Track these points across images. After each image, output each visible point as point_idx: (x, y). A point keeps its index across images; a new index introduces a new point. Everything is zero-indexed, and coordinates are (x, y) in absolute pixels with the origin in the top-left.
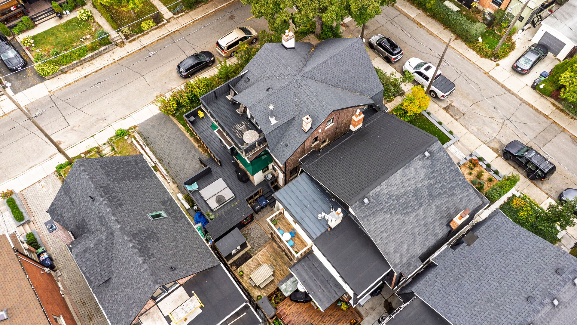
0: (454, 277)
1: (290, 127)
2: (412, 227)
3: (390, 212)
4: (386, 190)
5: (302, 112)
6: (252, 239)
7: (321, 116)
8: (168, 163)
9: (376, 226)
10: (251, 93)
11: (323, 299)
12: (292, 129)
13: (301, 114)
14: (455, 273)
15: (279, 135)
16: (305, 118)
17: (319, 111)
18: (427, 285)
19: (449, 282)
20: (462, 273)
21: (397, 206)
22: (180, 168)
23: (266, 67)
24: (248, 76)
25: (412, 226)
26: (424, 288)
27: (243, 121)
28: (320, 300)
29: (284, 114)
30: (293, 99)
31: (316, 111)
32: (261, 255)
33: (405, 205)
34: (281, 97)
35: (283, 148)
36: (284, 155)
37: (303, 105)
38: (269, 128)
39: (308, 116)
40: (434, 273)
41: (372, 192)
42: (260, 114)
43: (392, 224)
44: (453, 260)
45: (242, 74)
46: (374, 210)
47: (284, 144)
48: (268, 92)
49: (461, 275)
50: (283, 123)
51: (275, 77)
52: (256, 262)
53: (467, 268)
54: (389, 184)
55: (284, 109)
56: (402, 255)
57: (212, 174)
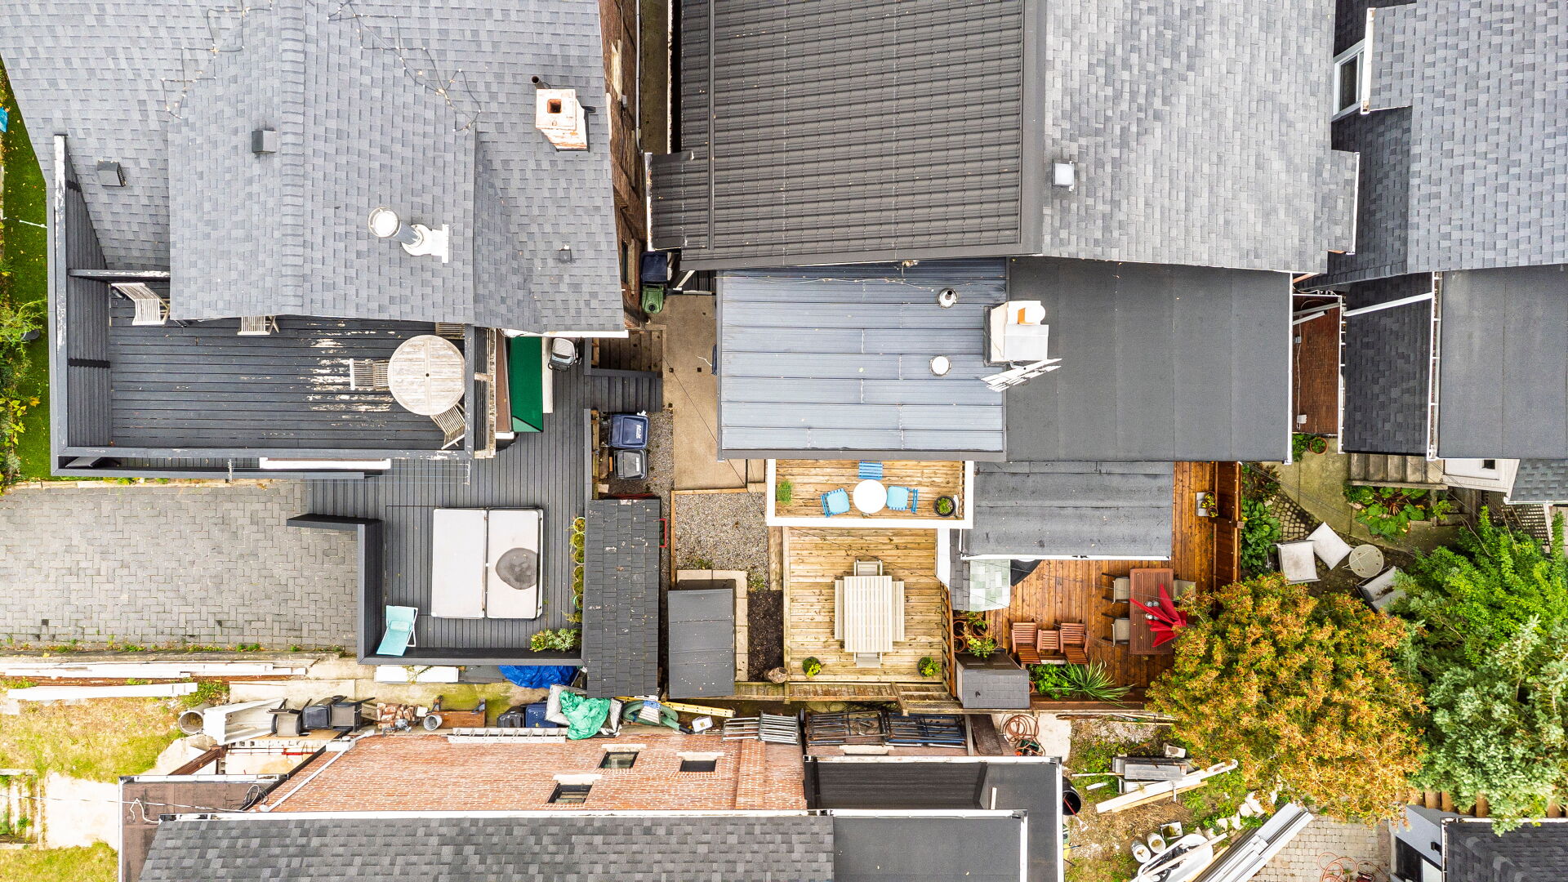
0: (1505, 99)
1: (499, 184)
2: (1244, 81)
3: (1151, 113)
4: (1076, 60)
5: (481, 87)
6: (722, 548)
7: (571, 30)
8: (220, 623)
9: (1157, 215)
10: (212, 224)
11: (1139, 530)
12: (515, 183)
13: (484, 98)
14: (1493, 82)
15: (502, 254)
16: (543, 118)
17: (546, 17)
18: (1445, 207)
19: (1505, 128)
20: (1517, 60)
21: (1151, 67)
22: (268, 597)
23: (111, 51)
24: (90, 153)
25: (1239, 78)
26: (1445, 229)
27: (316, 339)
28: (1134, 540)
29: (429, 170)
30: (389, 75)
31: (532, 28)
32: (796, 563)
33: (1169, 34)
34: (344, 126)
35: (560, 277)
36: (594, 295)
37: (451, 56)
38: (449, 285)
39: (544, 97)
40: (1425, 145)
41: (1049, 121)
42: (364, 277)
43: (1190, 145)
44: (1441, 40)
45: (60, 176)
46: (1108, 168)
47: (551, 262)
48: (276, 161)
49: (1522, 68)
50: (470, 205)
51: (202, 56)
52: (807, 592)
53: (1518, 24)
54: (1068, 24)
55: (408, 153)
56: (1288, 202)
57: (390, 526)
